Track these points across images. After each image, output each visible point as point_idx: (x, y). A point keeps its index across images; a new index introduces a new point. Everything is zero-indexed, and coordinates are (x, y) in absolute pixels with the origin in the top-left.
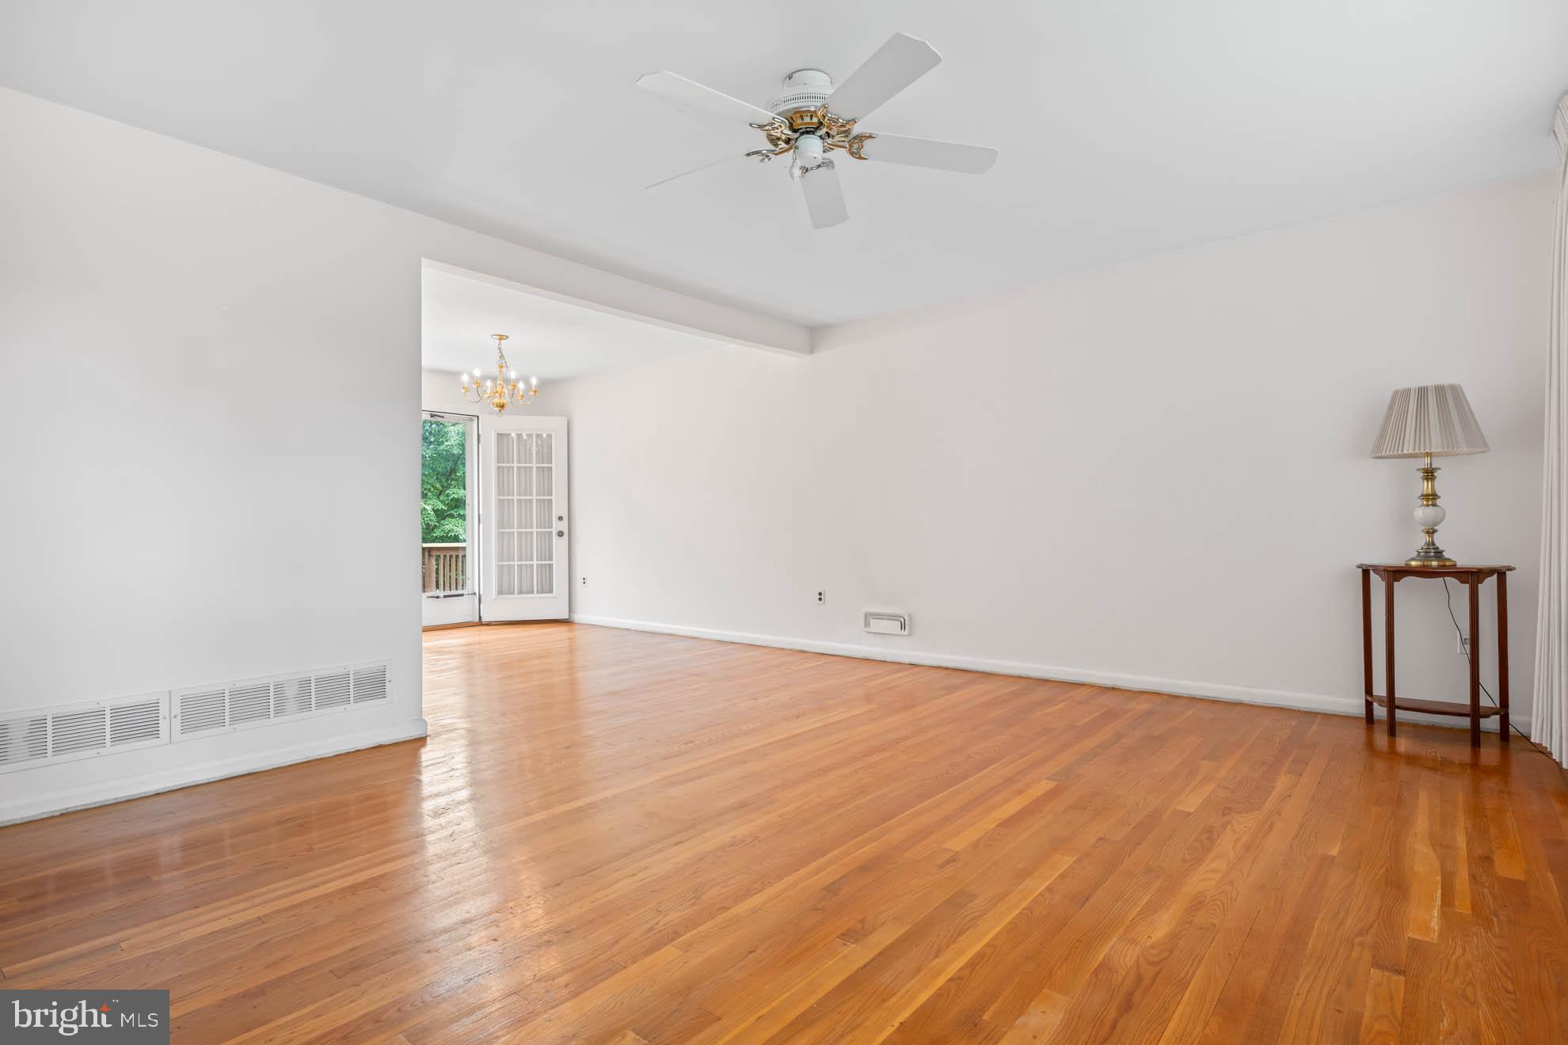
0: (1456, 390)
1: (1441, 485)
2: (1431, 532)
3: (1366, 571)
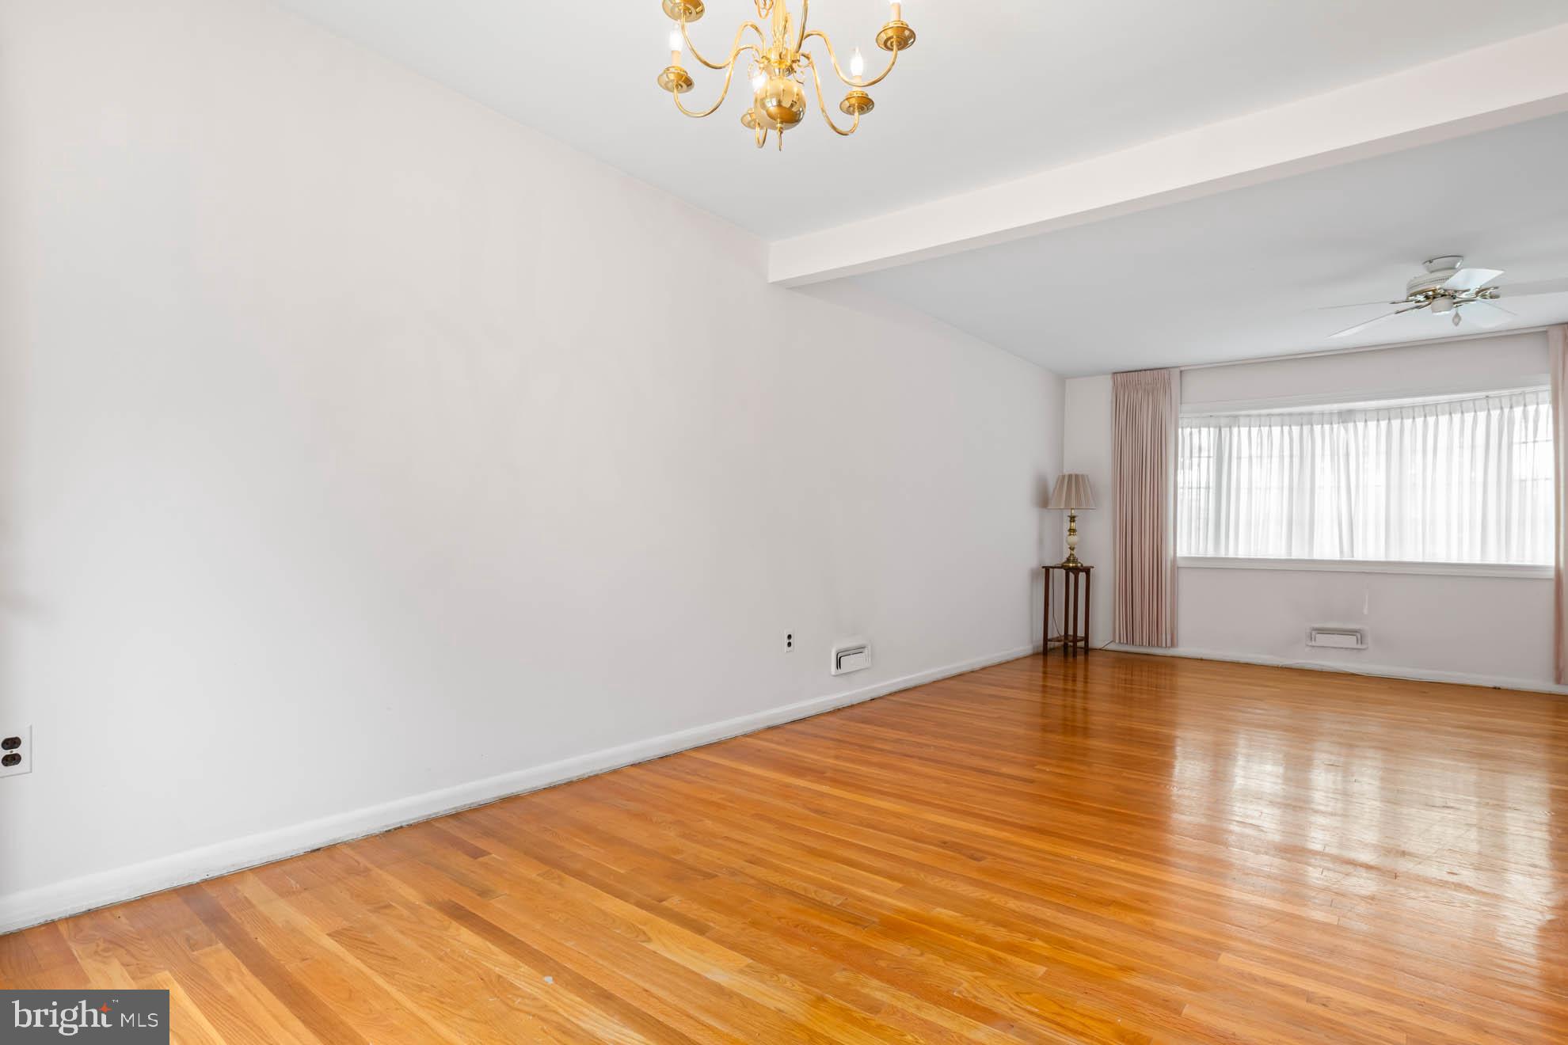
1: (1076, 525)
2: (1072, 548)
3: (1047, 569)
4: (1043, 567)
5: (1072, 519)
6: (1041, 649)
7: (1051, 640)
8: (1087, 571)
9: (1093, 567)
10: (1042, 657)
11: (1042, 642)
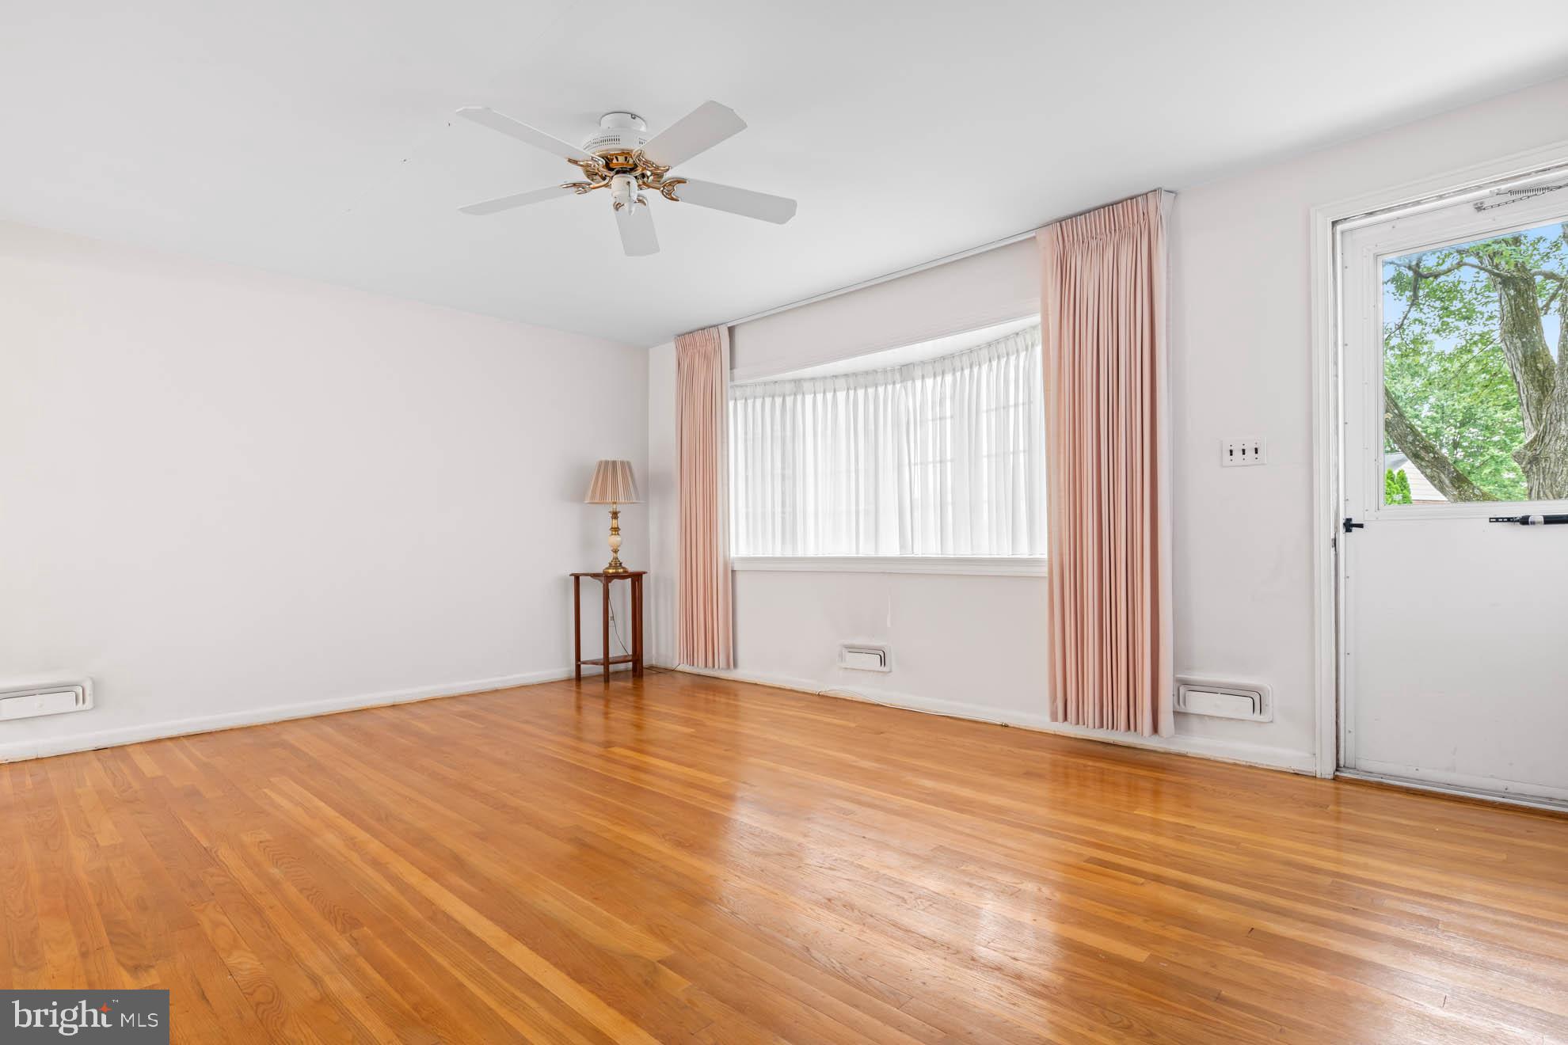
0: (628, 463)
1: (621, 522)
2: (616, 551)
3: (577, 577)
4: (572, 575)
5: (615, 515)
6: (574, 674)
7: (584, 663)
8: (637, 578)
9: (645, 573)
10: (574, 683)
11: (573, 667)
